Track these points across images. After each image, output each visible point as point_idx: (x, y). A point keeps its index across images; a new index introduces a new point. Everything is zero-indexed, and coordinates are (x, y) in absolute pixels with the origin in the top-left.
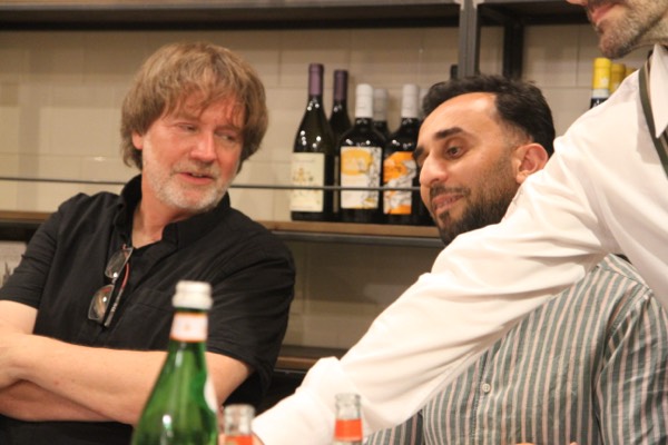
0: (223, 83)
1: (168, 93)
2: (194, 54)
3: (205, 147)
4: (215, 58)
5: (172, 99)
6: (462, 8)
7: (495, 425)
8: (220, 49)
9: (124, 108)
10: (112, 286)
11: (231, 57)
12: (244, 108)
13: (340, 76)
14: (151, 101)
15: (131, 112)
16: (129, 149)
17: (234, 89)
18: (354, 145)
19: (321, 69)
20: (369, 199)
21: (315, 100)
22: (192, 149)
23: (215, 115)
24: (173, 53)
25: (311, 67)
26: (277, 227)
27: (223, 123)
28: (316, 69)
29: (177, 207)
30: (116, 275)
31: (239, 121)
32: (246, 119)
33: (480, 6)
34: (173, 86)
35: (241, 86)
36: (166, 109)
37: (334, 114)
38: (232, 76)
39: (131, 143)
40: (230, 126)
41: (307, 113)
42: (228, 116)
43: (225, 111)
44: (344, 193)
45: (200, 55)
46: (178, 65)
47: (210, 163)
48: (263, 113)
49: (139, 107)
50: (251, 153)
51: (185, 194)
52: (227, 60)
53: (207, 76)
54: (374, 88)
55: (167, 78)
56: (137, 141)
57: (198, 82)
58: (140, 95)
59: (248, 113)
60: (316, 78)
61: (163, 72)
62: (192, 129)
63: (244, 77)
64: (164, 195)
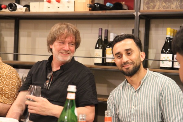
0: (70, 32)
1: (57, 35)
2: (62, 26)
3: (66, 47)
4: (67, 26)
5: (58, 37)
6: (135, 16)
7: (136, 115)
8: (69, 24)
9: (47, 39)
10: (49, 80)
11: (71, 26)
12: (75, 38)
13: (106, 31)
14: (53, 37)
15: (49, 40)
16: (49, 49)
17: (72, 33)
18: (109, 47)
19: (102, 29)
20: (113, 60)
21: (100, 37)
22: (63, 48)
23: (68, 40)
24: (58, 26)
25: (99, 29)
26: (91, 67)
27: (70, 41)
28: (100, 29)
29: (61, 61)
30: (50, 78)
31: (74, 41)
32: (76, 40)
33: (140, 15)
34: (58, 34)
35: (74, 32)
36: (57, 39)
37: (105, 40)
38: (72, 30)
39: (50, 47)
40: (72, 42)
41: (98, 40)
42: (71, 40)
43: (70, 38)
44: (107, 59)
45: (64, 26)
46: (59, 29)
47: (68, 51)
48: (79, 38)
49: (51, 39)
50: (77, 47)
51: (63, 58)
52: (70, 26)
53: (66, 30)
54: (114, 34)
55: (56, 32)
56: (51, 47)
57: (64, 32)
58: (51, 36)
59: (76, 38)
60: (100, 31)
61: (56, 30)
62: (63, 43)
63: (75, 30)
64: (58, 58)
